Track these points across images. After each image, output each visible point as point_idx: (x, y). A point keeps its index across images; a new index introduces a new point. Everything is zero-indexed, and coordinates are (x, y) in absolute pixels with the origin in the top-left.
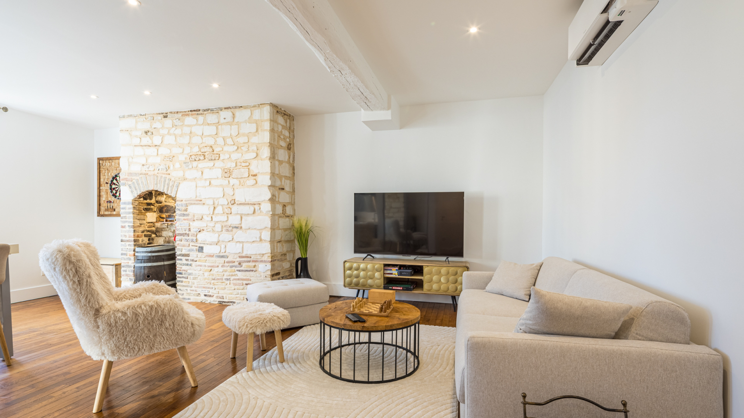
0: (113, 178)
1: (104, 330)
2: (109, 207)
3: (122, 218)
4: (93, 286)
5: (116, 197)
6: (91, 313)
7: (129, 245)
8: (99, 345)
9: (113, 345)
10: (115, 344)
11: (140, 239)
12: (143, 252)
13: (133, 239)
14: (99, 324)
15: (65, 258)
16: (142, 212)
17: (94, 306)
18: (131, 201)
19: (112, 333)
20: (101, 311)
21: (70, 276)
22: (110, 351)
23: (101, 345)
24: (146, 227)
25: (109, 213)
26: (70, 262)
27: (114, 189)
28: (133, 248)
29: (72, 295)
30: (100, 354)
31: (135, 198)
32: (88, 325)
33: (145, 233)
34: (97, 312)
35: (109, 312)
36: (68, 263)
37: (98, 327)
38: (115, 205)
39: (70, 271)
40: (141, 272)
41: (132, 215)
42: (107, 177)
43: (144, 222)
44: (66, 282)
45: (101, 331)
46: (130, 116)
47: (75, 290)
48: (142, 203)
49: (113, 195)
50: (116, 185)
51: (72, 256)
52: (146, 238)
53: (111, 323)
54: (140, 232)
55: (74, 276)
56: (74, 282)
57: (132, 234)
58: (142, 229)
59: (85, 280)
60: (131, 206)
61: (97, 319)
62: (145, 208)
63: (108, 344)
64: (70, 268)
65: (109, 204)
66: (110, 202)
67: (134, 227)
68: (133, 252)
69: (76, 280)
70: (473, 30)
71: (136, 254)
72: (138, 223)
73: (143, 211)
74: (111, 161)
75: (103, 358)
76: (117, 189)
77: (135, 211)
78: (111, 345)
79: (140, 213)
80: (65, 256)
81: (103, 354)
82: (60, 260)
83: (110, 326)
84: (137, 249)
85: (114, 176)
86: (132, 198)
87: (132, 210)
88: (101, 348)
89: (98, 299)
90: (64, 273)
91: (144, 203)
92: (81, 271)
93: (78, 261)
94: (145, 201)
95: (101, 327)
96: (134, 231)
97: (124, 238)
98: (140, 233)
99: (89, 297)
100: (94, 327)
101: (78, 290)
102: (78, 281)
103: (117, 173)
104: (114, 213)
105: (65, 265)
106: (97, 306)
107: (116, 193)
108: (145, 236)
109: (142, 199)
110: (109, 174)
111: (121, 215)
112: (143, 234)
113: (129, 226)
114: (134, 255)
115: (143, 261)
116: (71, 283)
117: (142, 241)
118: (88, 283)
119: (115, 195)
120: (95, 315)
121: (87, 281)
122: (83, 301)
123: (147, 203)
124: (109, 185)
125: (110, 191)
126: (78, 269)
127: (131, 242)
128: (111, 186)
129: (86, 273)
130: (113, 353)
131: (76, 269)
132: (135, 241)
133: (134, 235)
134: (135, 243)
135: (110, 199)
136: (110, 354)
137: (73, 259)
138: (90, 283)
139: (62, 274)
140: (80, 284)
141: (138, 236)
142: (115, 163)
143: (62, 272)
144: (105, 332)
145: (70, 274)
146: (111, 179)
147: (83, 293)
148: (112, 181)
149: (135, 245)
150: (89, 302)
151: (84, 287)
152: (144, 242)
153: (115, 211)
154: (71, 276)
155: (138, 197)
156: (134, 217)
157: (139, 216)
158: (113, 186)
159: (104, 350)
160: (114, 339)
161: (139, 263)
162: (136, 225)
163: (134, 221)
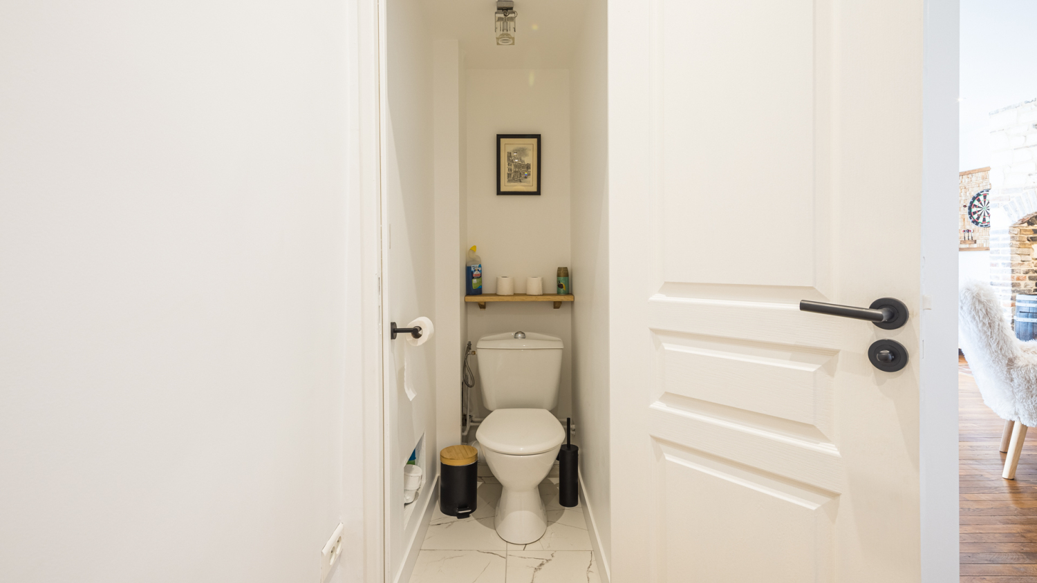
0: (974, 199)
1: (1019, 385)
2: (967, 238)
3: (991, 253)
4: (1005, 332)
5: (977, 224)
6: (1003, 361)
7: (1003, 290)
8: (1012, 401)
9: (1031, 406)
10: (1034, 406)
11: (1023, 283)
12: (1030, 302)
13: (1011, 282)
14: (1013, 376)
15: (974, 297)
16: (1025, 244)
17: (1007, 354)
18: (1008, 229)
19: (1031, 392)
20: (1015, 362)
21: (979, 317)
22: (1027, 413)
23: (1014, 402)
24: (1033, 265)
25: (967, 246)
26: (980, 302)
27: (975, 213)
28: (1010, 294)
29: (981, 338)
30: (1013, 413)
31: (1015, 224)
32: (999, 374)
33: (1031, 274)
34: (1011, 363)
35: (1027, 365)
36: (977, 303)
37: (1012, 380)
38: (976, 236)
39: (980, 312)
40: (1026, 331)
41: (1009, 248)
42: (963, 198)
43: (1029, 258)
44: (975, 323)
45: (1016, 385)
46: (1009, 107)
47: (985, 332)
48: (1026, 231)
49: (973, 222)
50: (979, 207)
51: (982, 295)
52: (1031, 281)
53: (1030, 379)
54: (1022, 272)
55: (983, 318)
56: (984, 324)
57: (1009, 275)
58: (1025, 268)
59: (997, 323)
60: (1009, 236)
61: (1012, 370)
62: (1031, 238)
63: (1025, 404)
64: (979, 308)
65: (967, 234)
66: (968, 231)
67: (1012, 265)
68: (1011, 302)
69: (986, 321)
71: (1017, 304)
72: (1018, 259)
73: (1028, 242)
74: (970, 176)
75: (1015, 419)
76: (979, 213)
77: (1014, 242)
78: (1029, 405)
79: (1022, 244)
80: (974, 295)
81: (1016, 414)
82: (969, 298)
83: (1028, 382)
84: (1019, 297)
85: (975, 195)
86: (1011, 224)
87: (1009, 241)
88: (1014, 406)
89: (1012, 348)
90: (973, 313)
91: (1029, 231)
92: (992, 312)
93: (989, 301)
94: (1031, 228)
95: (1016, 381)
96: (1013, 271)
97: (995, 281)
98: (1022, 275)
99: (1001, 343)
100: (1006, 378)
101: (989, 333)
102: (989, 323)
103: (979, 192)
104: (975, 246)
105: (974, 304)
106: (1011, 356)
107: (978, 218)
108: (1031, 278)
109: (1026, 224)
110: (968, 194)
111: (991, 249)
112: (1027, 275)
113: (1003, 264)
114: (1013, 305)
115: (1030, 314)
116: (980, 325)
117: (1025, 286)
118: (1000, 328)
119: (976, 222)
120: (1008, 365)
121: (999, 325)
122: (994, 346)
123: (1033, 230)
124: (967, 209)
125: (968, 216)
126: (989, 310)
127: (1007, 286)
128: (970, 208)
129: (998, 316)
130: (1031, 416)
131: (987, 310)
132: (1013, 285)
133: (1013, 277)
134: (1014, 289)
135: (968, 228)
136: (1026, 416)
137: (983, 299)
138: (1002, 328)
139: (970, 313)
140: (990, 326)
141: (1018, 279)
142: (977, 177)
143: (970, 311)
144: (1021, 388)
145: (980, 314)
146: (971, 200)
147: (994, 338)
148: (971, 203)
149: (1013, 291)
150: (1001, 349)
151: (996, 331)
152: (1029, 288)
153: (975, 242)
154: (981, 317)
155: (1020, 222)
156: (1012, 251)
157: (1020, 249)
158: (974, 210)
159: (1018, 410)
160: (1033, 399)
161: (1023, 317)
162: (1014, 263)
163: (1012, 257)
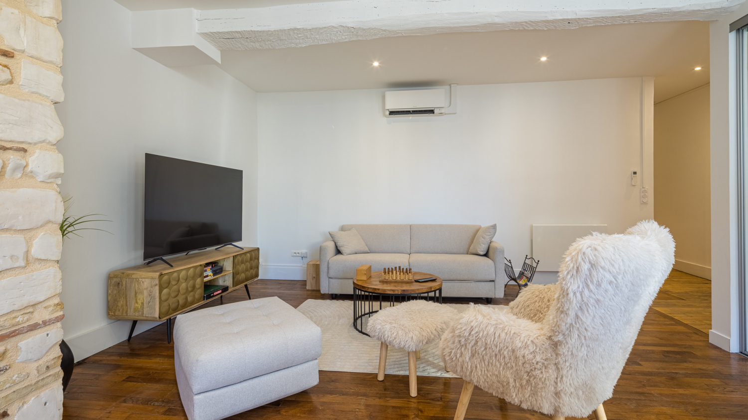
70: (376, 64)
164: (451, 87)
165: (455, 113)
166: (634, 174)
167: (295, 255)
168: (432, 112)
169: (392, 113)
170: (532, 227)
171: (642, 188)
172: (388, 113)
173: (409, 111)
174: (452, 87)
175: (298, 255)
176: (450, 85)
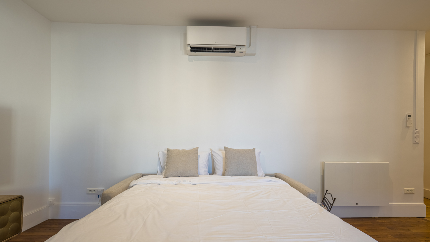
164: (250, 29)
165: (254, 55)
166: (409, 117)
167: (91, 192)
168: (232, 50)
169: (194, 49)
170: (323, 164)
171: (414, 129)
172: (189, 49)
173: (211, 49)
174: (252, 29)
175: (94, 192)
176: (250, 27)
